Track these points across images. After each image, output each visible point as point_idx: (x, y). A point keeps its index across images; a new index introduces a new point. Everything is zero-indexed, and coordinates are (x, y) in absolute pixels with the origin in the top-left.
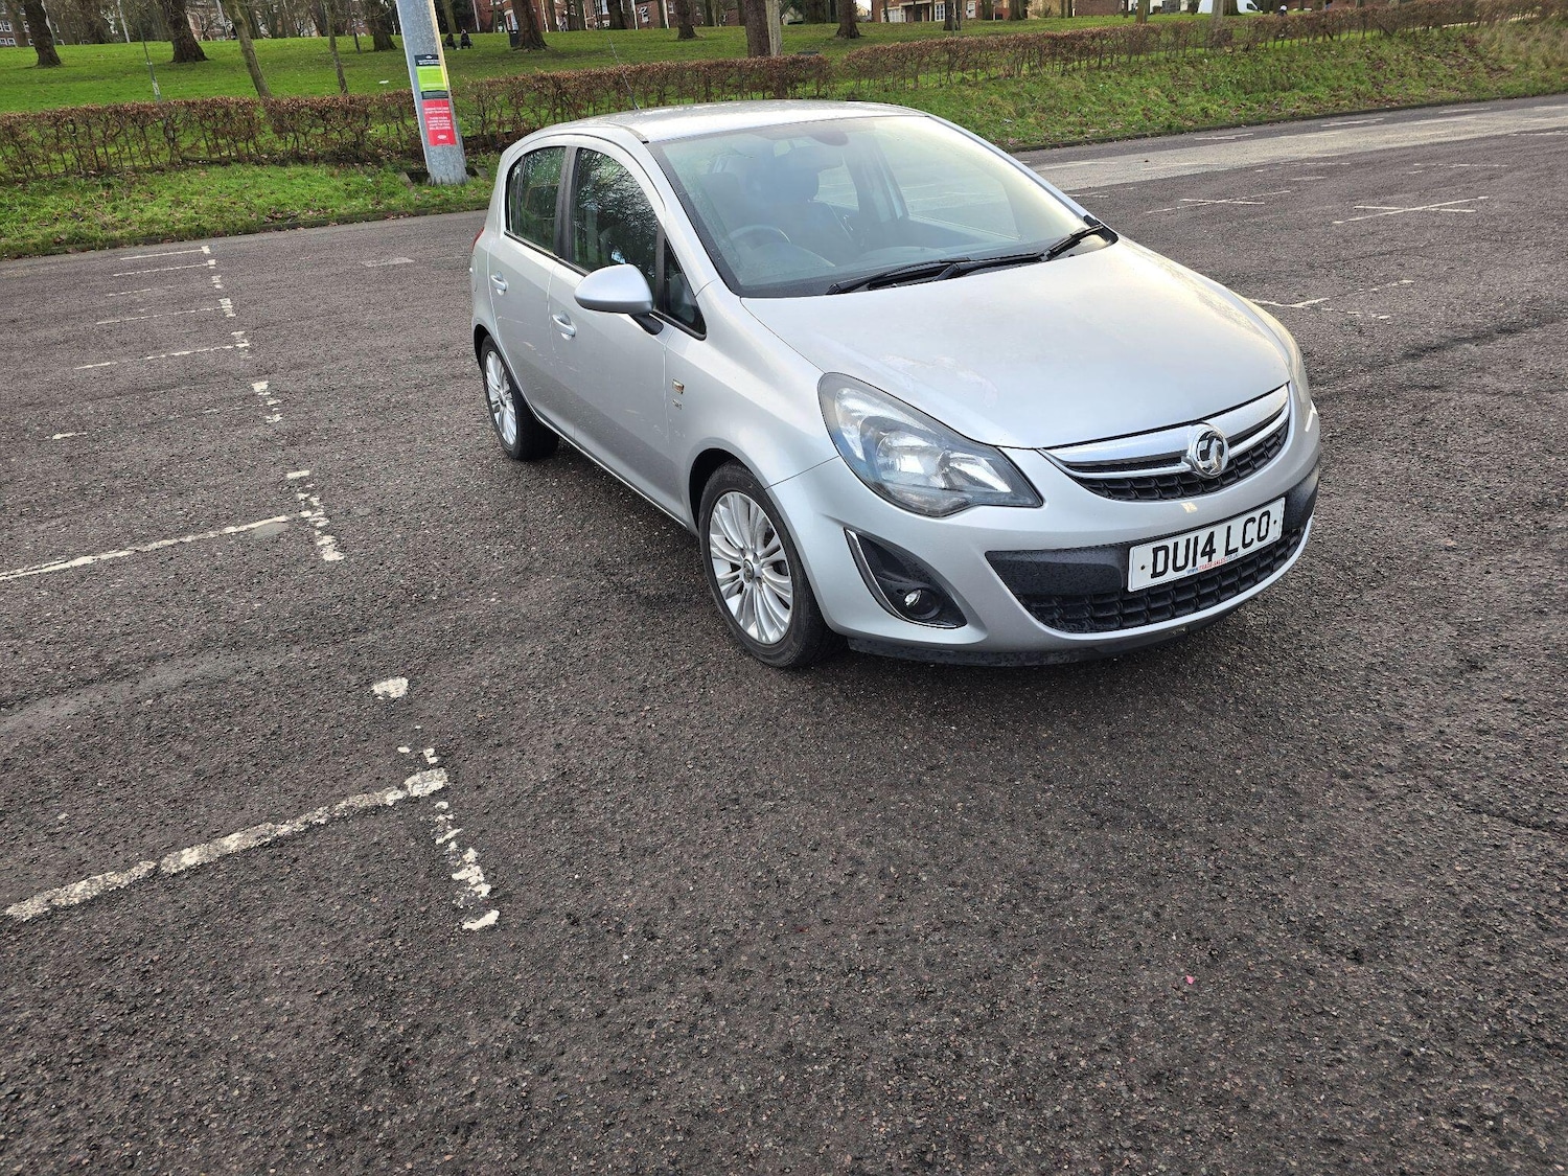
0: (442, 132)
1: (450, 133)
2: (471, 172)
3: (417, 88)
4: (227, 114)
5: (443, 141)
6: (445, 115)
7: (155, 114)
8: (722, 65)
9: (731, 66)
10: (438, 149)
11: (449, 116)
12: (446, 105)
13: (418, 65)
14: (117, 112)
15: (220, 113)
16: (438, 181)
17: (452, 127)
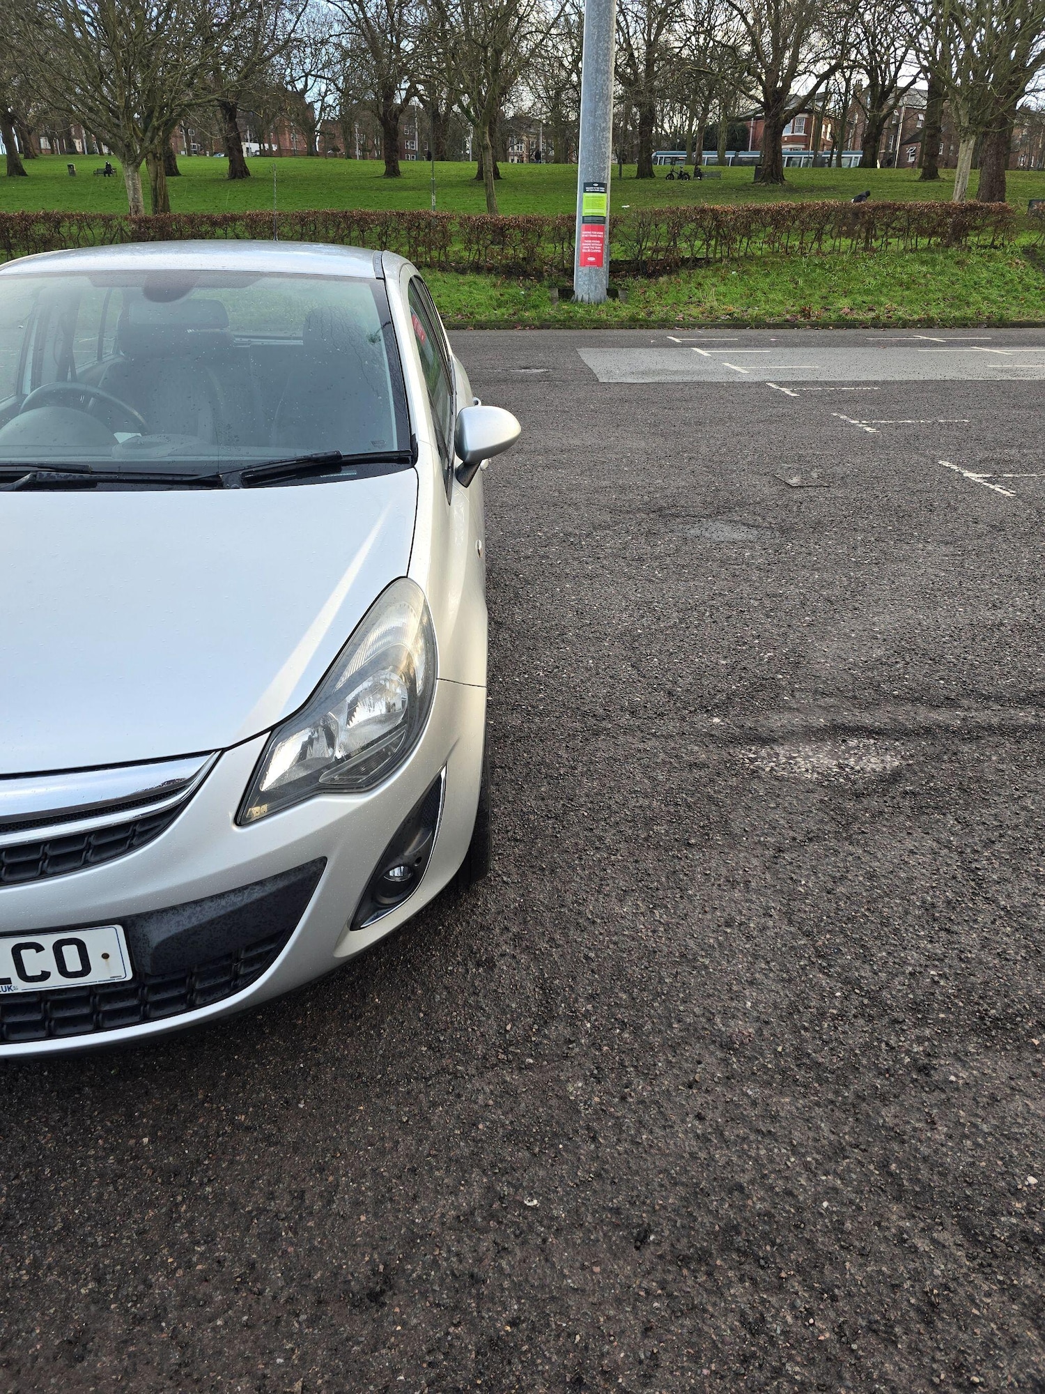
0: (592, 255)
1: (598, 256)
2: (612, 293)
3: (580, 212)
4: (429, 225)
5: (591, 263)
6: (598, 239)
7: (373, 221)
8: (889, 207)
9: (899, 209)
10: (586, 269)
11: (602, 240)
12: (602, 229)
13: (585, 191)
14: (345, 216)
15: (423, 224)
16: (580, 299)
17: (602, 249)
